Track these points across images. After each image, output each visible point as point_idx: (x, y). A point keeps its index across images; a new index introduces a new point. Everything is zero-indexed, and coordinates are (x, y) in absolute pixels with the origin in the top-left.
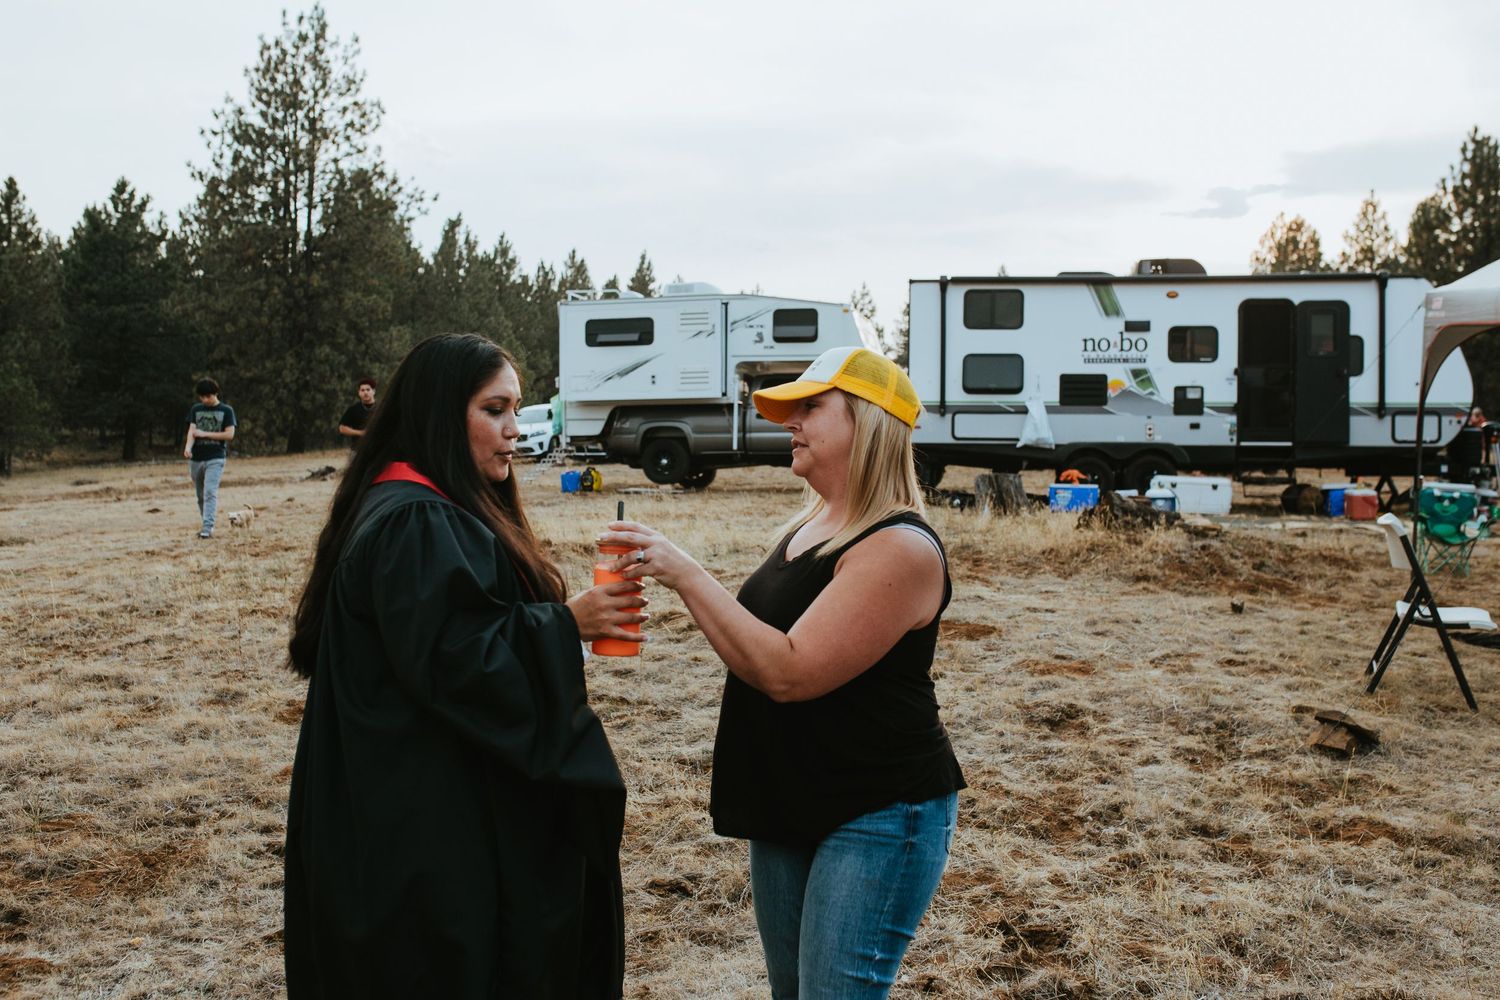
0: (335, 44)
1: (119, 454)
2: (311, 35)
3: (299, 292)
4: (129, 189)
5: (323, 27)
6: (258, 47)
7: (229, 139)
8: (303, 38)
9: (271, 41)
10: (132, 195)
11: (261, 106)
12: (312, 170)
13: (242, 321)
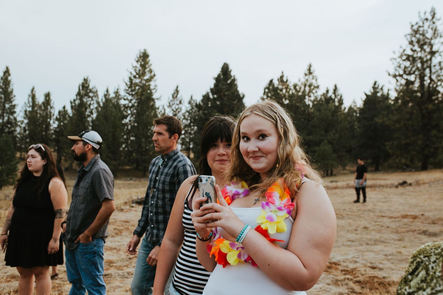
0: (439, 20)
1: (373, 169)
2: (430, 18)
3: (424, 111)
4: (377, 84)
5: (434, 14)
6: (410, 26)
7: (399, 60)
8: (427, 19)
9: (414, 23)
10: (378, 86)
11: (411, 46)
12: (430, 67)
13: (402, 123)
